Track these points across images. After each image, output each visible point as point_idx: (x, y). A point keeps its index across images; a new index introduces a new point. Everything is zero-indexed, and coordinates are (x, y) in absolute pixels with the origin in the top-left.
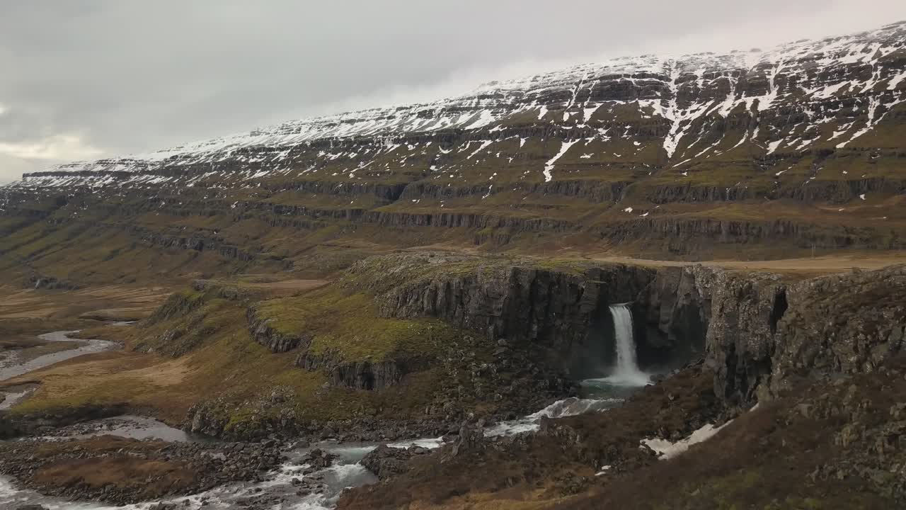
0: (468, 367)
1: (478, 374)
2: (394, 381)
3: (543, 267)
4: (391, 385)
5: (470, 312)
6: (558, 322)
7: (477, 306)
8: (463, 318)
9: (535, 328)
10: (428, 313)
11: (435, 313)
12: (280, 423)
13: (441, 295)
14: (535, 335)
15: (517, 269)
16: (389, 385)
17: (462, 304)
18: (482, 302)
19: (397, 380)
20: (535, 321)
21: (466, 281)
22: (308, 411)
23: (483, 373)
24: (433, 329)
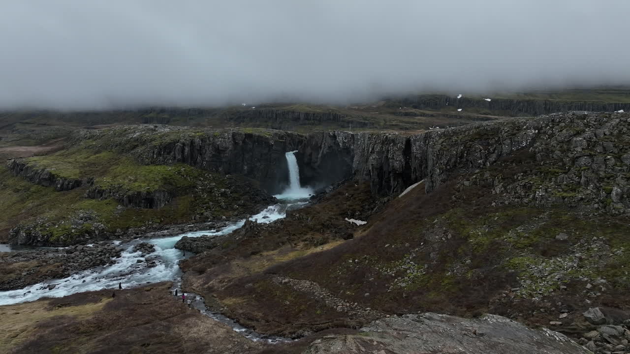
0: (212, 191)
1: (220, 195)
2: (166, 202)
3: (249, 132)
4: (165, 205)
5: (207, 159)
6: (258, 164)
7: (211, 155)
8: (202, 163)
9: (246, 168)
10: (179, 161)
11: (184, 160)
12: (95, 233)
13: (187, 149)
14: (246, 172)
15: (234, 133)
16: (163, 205)
17: (201, 154)
18: (214, 153)
19: (168, 202)
20: (246, 163)
21: (203, 140)
22: (112, 224)
23: (223, 194)
24: (185, 170)
